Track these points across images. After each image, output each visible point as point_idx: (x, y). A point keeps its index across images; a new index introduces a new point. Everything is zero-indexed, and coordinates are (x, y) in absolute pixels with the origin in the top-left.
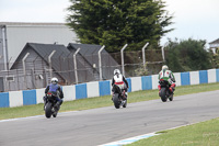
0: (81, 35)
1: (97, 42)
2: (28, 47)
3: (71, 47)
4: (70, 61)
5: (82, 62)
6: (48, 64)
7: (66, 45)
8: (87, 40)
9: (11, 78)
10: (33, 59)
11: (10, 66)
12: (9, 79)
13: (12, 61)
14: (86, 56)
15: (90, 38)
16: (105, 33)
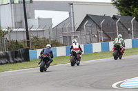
0: (121, 10)
1: (130, 15)
2: (87, 17)
3: (114, 18)
4: (114, 26)
5: (122, 27)
6: (100, 28)
7: (112, 16)
8: (124, 13)
9: (77, 37)
10: (90, 25)
11: (76, 29)
12: (75, 37)
13: (77, 26)
14: (124, 23)
15: (126, 12)
16: (135, 10)
